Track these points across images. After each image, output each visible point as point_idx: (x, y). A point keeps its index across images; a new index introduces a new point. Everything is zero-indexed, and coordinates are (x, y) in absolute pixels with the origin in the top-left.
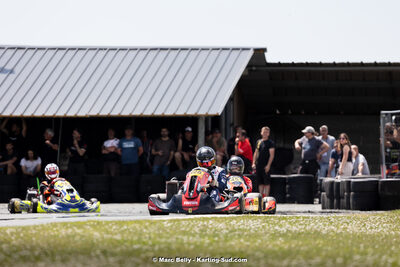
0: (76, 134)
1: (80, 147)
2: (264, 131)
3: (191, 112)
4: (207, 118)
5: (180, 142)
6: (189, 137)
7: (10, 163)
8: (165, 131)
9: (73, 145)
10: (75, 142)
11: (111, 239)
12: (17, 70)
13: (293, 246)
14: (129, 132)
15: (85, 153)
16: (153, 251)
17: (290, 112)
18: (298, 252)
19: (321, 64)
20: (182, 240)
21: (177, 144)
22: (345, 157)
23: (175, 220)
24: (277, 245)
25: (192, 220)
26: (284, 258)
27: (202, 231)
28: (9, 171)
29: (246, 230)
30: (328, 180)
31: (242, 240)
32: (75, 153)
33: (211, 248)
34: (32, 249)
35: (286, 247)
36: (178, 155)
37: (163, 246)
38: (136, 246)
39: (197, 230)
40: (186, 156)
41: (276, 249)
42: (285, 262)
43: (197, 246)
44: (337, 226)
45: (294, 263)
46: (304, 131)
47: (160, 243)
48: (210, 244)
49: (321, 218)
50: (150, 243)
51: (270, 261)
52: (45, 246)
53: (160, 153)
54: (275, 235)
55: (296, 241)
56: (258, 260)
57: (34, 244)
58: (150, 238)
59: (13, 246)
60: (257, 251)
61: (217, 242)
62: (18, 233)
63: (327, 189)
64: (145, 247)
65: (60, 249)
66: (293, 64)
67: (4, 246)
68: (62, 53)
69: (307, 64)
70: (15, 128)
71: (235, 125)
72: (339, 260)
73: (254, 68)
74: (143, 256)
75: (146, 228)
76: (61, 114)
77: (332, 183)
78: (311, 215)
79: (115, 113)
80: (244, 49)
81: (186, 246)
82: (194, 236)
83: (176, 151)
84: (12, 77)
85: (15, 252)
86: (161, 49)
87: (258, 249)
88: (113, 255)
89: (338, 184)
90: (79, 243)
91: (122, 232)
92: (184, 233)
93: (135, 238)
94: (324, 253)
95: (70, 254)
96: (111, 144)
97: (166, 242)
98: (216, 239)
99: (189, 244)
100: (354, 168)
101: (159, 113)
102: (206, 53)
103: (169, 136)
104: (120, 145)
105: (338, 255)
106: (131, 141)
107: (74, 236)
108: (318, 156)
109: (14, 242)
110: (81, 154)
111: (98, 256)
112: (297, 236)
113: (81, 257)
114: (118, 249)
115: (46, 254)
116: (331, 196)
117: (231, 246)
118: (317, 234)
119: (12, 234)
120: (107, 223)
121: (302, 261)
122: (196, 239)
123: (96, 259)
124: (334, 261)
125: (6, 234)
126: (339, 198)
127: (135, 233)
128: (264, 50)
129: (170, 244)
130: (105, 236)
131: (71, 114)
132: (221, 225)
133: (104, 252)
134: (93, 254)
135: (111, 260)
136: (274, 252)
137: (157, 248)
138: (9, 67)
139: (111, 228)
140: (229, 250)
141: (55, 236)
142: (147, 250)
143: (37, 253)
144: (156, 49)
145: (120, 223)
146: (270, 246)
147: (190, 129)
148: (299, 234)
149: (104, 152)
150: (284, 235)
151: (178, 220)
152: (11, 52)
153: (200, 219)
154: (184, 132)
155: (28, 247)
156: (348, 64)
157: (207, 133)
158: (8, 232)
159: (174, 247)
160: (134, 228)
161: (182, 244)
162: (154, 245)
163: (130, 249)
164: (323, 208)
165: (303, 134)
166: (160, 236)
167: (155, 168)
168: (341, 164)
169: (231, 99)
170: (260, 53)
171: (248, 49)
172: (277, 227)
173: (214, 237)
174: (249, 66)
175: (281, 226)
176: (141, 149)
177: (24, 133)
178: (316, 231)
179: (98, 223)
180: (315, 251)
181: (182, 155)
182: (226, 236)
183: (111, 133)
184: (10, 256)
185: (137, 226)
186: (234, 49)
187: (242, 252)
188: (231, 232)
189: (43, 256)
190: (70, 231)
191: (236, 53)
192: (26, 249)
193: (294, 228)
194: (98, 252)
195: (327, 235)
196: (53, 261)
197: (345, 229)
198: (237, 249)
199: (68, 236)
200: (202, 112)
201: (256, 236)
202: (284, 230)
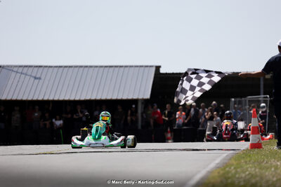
3: (135, 98)
5: (129, 112)
7: (47, 123)
28: (47, 126)
147: (134, 106)
181: (131, 118)
200: (140, 97)
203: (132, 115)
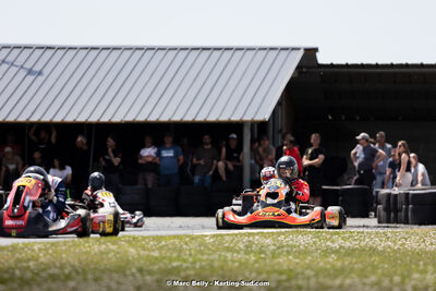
0: (111, 142)
1: (116, 156)
2: (314, 138)
3: (236, 118)
4: (253, 124)
5: (224, 150)
6: (233, 144)
8: (207, 138)
9: (107, 154)
10: (110, 150)
11: (148, 256)
12: (46, 72)
13: (346, 263)
14: (168, 140)
15: (120, 163)
16: (194, 268)
17: (343, 118)
18: (352, 270)
19: (377, 66)
20: (226, 257)
21: (220, 152)
22: (403, 167)
23: (218, 235)
24: (329, 262)
25: (236, 235)
26: (336, 277)
27: (247, 247)
29: (295, 246)
30: (385, 191)
31: (291, 257)
32: (109, 162)
33: (257, 265)
34: (62, 267)
35: (339, 264)
36: (221, 164)
37: (204, 263)
38: (175, 264)
39: (242, 246)
40: (230, 166)
41: (328, 266)
42: (338, 282)
43: (241, 264)
44: (394, 242)
45: (348, 281)
46: (358, 138)
47: (201, 260)
48: (256, 261)
49: (377, 233)
50: (190, 260)
51: (321, 280)
52: (77, 264)
53: (202, 162)
54: (327, 252)
55: (349, 259)
56: (308, 278)
57: (64, 261)
58: (190, 255)
59: (42, 263)
60: (307, 269)
61: (264, 259)
62: (46, 250)
63: (384, 201)
64: (185, 265)
65: (92, 266)
66: (347, 66)
67: (31, 264)
68: (95, 52)
69: (362, 66)
70: (43, 135)
71: (284, 131)
72: (397, 279)
73: (304, 70)
74: (183, 274)
75: (186, 244)
76: (94, 119)
77: (389, 195)
78: (366, 230)
79: (153, 118)
80: (293, 49)
81: (230, 263)
82: (238, 252)
83: (219, 161)
84: (41, 79)
85: (44, 270)
86: (204, 49)
87: (309, 267)
88: (150, 273)
89: (396, 196)
90: (114, 260)
91: (161, 248)
92: (228, 249)
93: (175, 255)
94: (380, 271)
95: (103, 272)
96: (148, 152)
97: (207, 260)
98: (263, 256)
99: (233, 261)
100: (412, 179)
101: (200, 118)
102: (252, 53)
103: (212, 143)
104: (158, 154)
105: (395, 273)
106: (169, 149)
107: (107, 253)
108: (374, 165)
109: (43, 260)
110: (116, 164)
111: (133, 275)
112: (350, 252)
113: (115, 275)
114: (156, 267)
115: (77, 273)
116: (387, 209)
117: (279, 263)
118: (373, 251)
119: (40, 250)
120: (144, 238)
121: (356, 280)
122: (241, 256)
123: (131, 278)
124: (391, 280)
125: (33, 250)
126: (397, 211)
127: (174, 250)
128: (316, 50)
129: (213, 261)
130: (142, 252)
131: (105, 119)
132: (268, 241)
133: (140, 270)
134: (128, 272)
135: (148, 278)
136: (326, 270)
137: (197, 266)
138: (37, 68)
139: (148, 243)
140: (276, 267)
141: (86, 253)
142: (187, 268)
143: (67, 271)
144: (198, 49)
145: (158, 239)
146: (321, 264)
147: (235, 136)
148: (354, 250)
149: (140, 161)
150: (336, 252)
151: (221, 235)
152: (39, 52)
153: (244, 234)
154: (228, 140)
155: (58, 264)
156: (407, 66)
157: (253, 141)
158: (36, 248)
159: (216, 264)
160: (173, 244)
161: (225, 261)
162: (194, 263)
163: (169, 267)
164: (379, 222)
165: (357, 142)
166: (202, 253)
167: (197, 179)
168: (399, 174)
169: (279, 104)
170: (310, 53)
171: (299, 49)
172: (329, 243)
173: (261, 253)
174: (299, 67)
175: (333, 242)
176: (181, 158)
177: (53, 140)
178: (371, 248)
179: (134, 238)
180: (369, 269)
181: (226, 165)
182: (273, 252)
183: (148, 140)
184: (37, 274)
185: (177, 241)
186: (282, 49)
187: (291, 270)
188: (278, 248)
189: (74, 274)
190: (104, 246)
191: (284, 53)
192: (55, 267)
193: (348, 244)
194: (134, 270)
195: (384, 251)
196: (85, 280)
197: (403, 245)
198: (285, 267)
199: (101, 253)
200: (248, 118)
201: (306, 252)
202: (336, 246)
203: (229, 157)
